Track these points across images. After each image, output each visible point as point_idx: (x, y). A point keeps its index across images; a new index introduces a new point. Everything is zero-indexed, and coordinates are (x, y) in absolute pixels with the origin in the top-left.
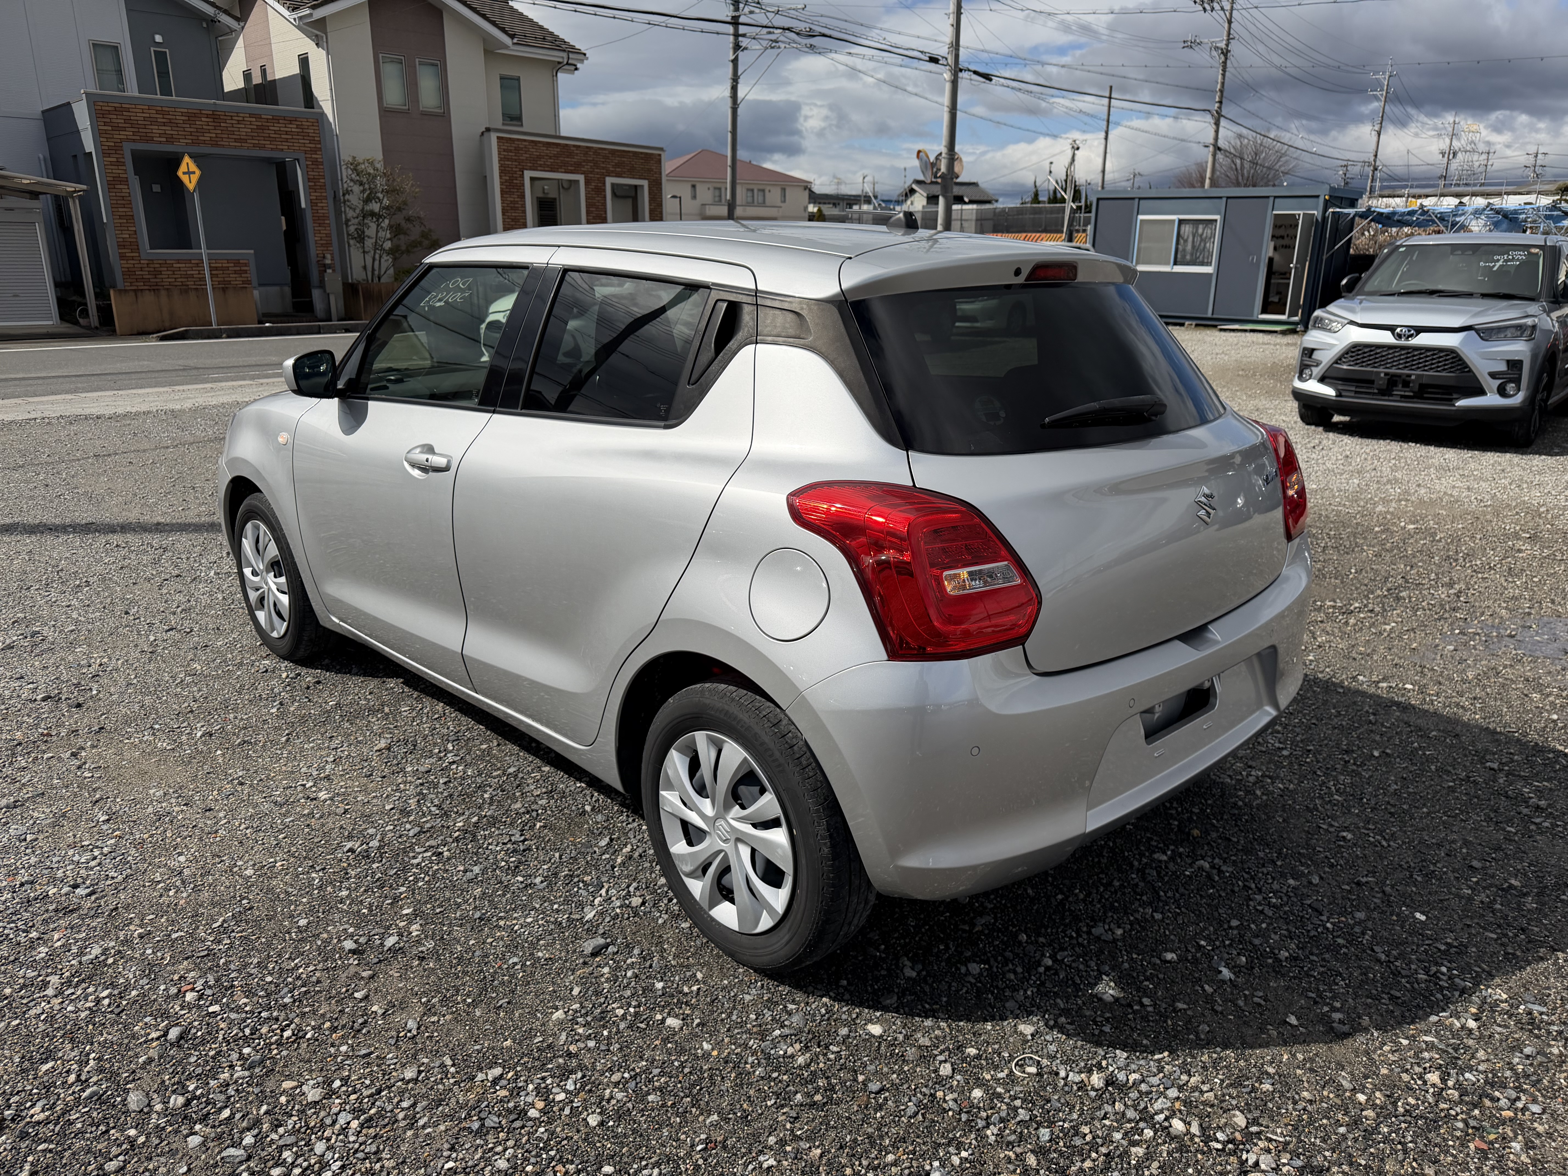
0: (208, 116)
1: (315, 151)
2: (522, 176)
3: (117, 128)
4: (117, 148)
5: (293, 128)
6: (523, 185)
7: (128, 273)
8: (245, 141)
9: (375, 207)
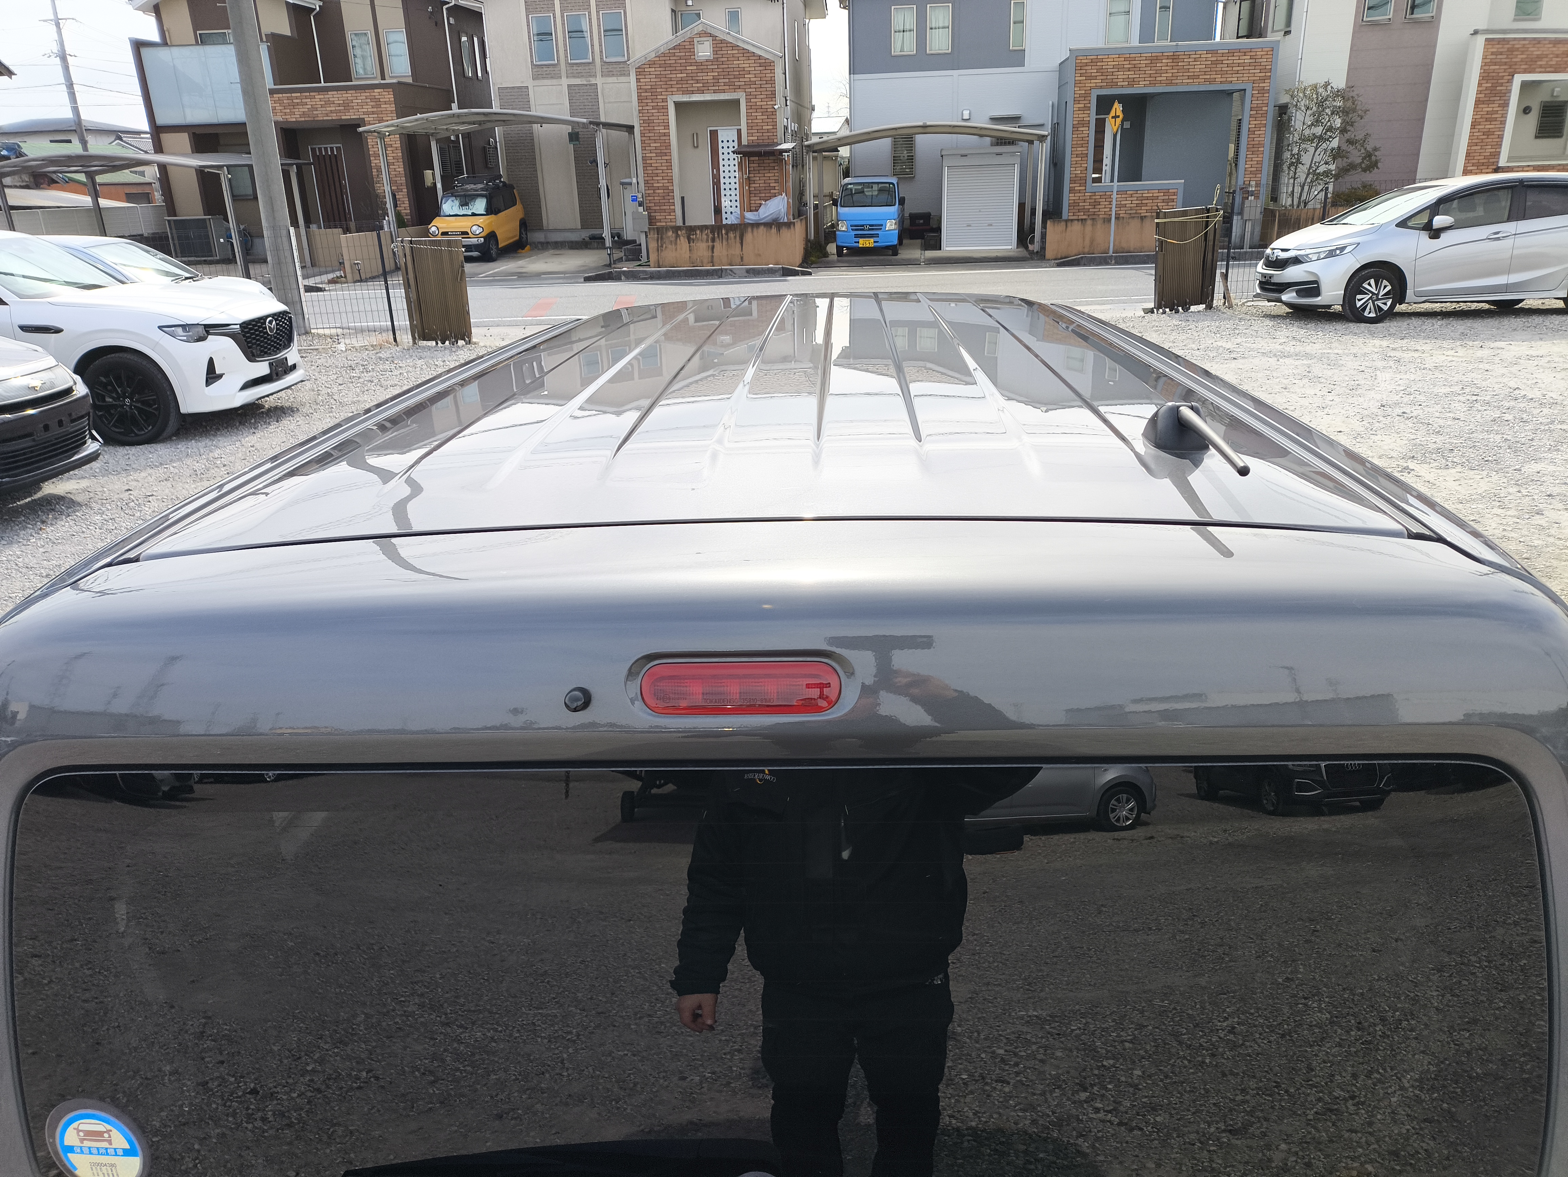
0: (1168, 57)
1: (1263, 80)
2: (1510, 81)
3: (1090, 78)
4: (1087, 96)
5: (1247, 59)
6: (1510, 91)
7: (1074, 205)
8: (1198, 77)
9: (1318, 130)
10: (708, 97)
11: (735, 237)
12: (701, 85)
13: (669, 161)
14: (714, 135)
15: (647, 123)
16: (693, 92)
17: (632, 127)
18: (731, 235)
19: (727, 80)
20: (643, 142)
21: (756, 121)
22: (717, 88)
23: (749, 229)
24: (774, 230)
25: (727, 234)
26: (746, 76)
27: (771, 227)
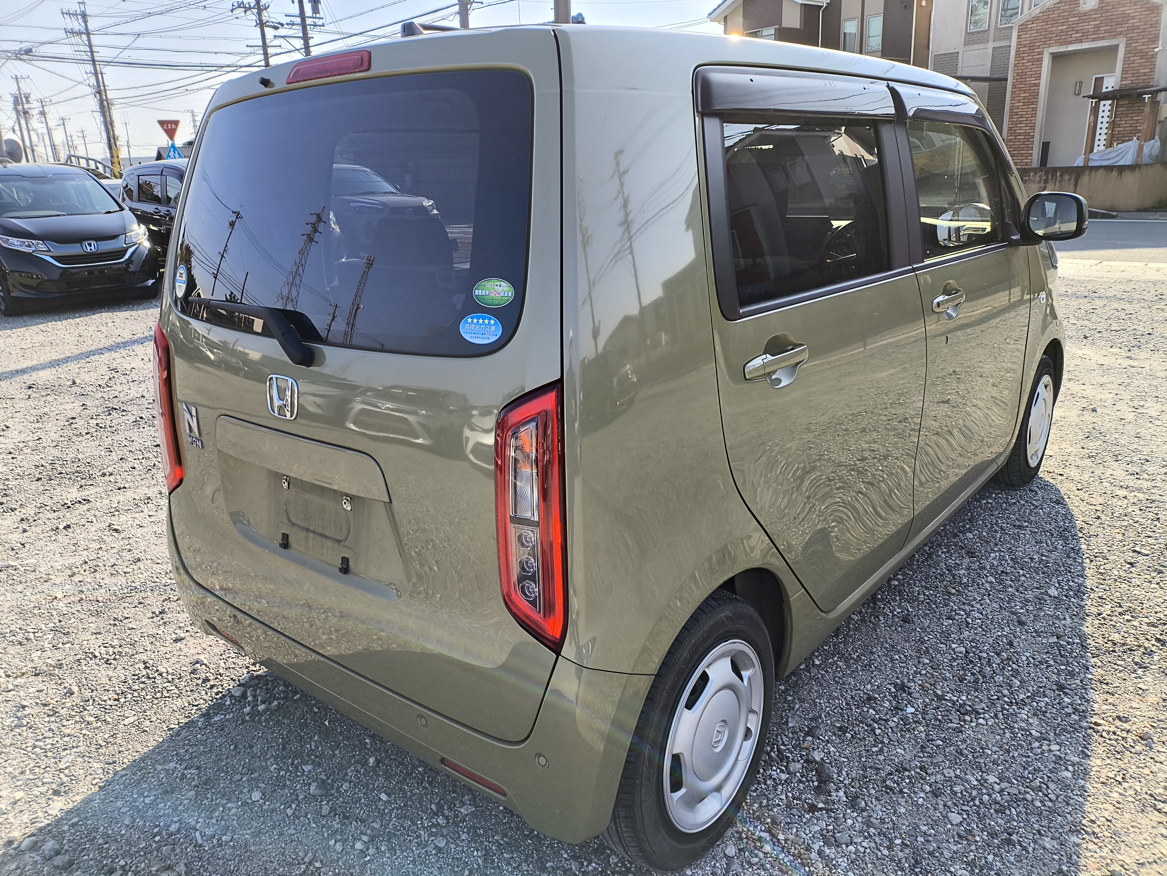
10: (1085, 46)
11: (1070, 180)
12: (1080, 35)
13: (1035, 110)
14: (1099, 81)
15: (1020, 76)
16: (1071, 43)
17: (1007, 80)
18: (1066, 177)
19: (1109, 28)
20: (1013, 93)
21: (1133, 65)
22: (1096, 36)
23: (1087, 172)
24: (1115, 173)
25: (1061, 176)
26: (1130, 21)
27: (1112, 170)
